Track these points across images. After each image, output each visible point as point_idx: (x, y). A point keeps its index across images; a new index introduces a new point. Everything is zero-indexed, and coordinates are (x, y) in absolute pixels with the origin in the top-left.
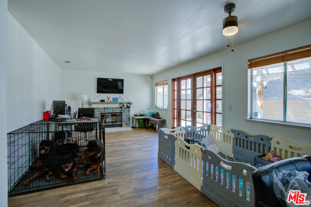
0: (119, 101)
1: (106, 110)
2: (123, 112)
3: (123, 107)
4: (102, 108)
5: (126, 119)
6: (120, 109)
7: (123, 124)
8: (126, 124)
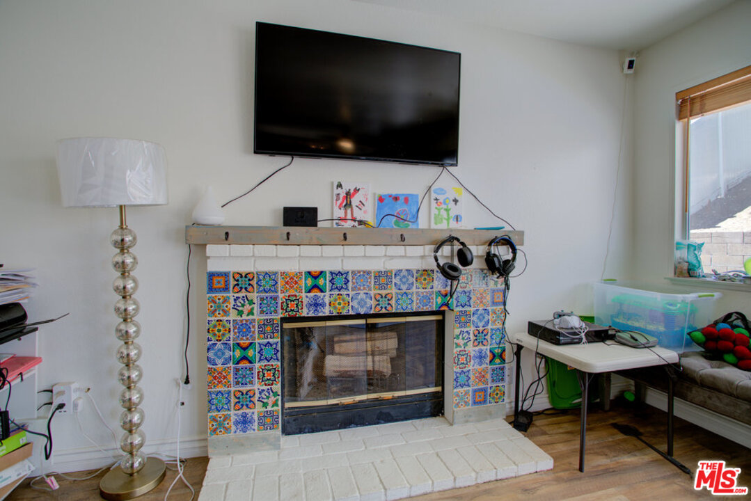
0: (422, 223)
1: (326, 297)
2: (458, 310)
4: (291, 280)
5: (481, 357)
6: (439, 283)
7: (449, 395)
8: (475, 403)
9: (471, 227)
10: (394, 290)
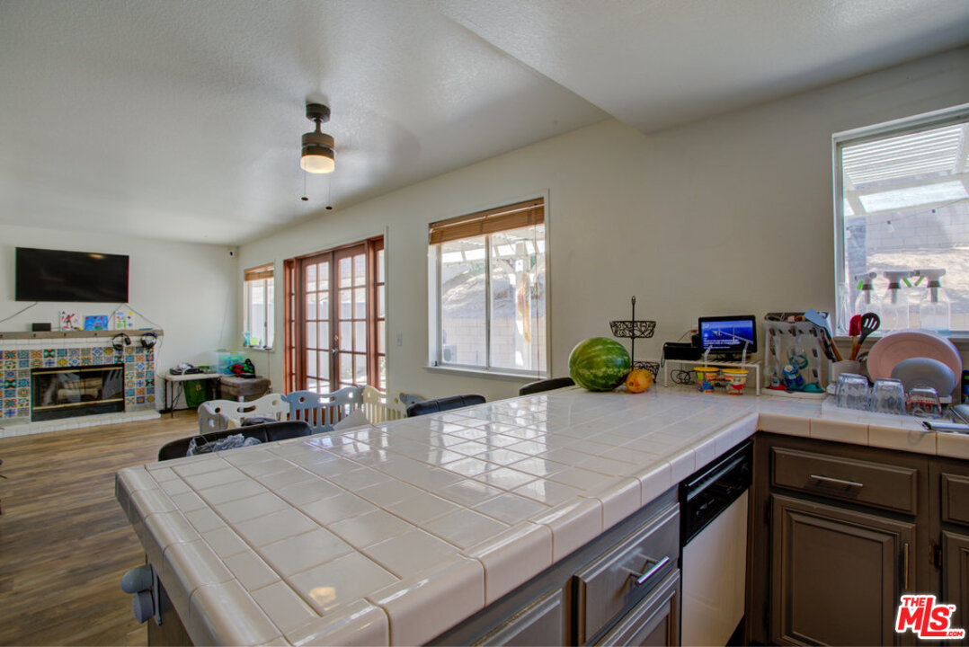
0: (110, 327)
1: (55, 360)
2: (126, 364)
3: (125, 345)
4: (37, 353)
5: (140, 383)
6: (115, 353)
7: (126, 402)
8: (138, 403)
9: (138, 329)
10: (92, 356)
